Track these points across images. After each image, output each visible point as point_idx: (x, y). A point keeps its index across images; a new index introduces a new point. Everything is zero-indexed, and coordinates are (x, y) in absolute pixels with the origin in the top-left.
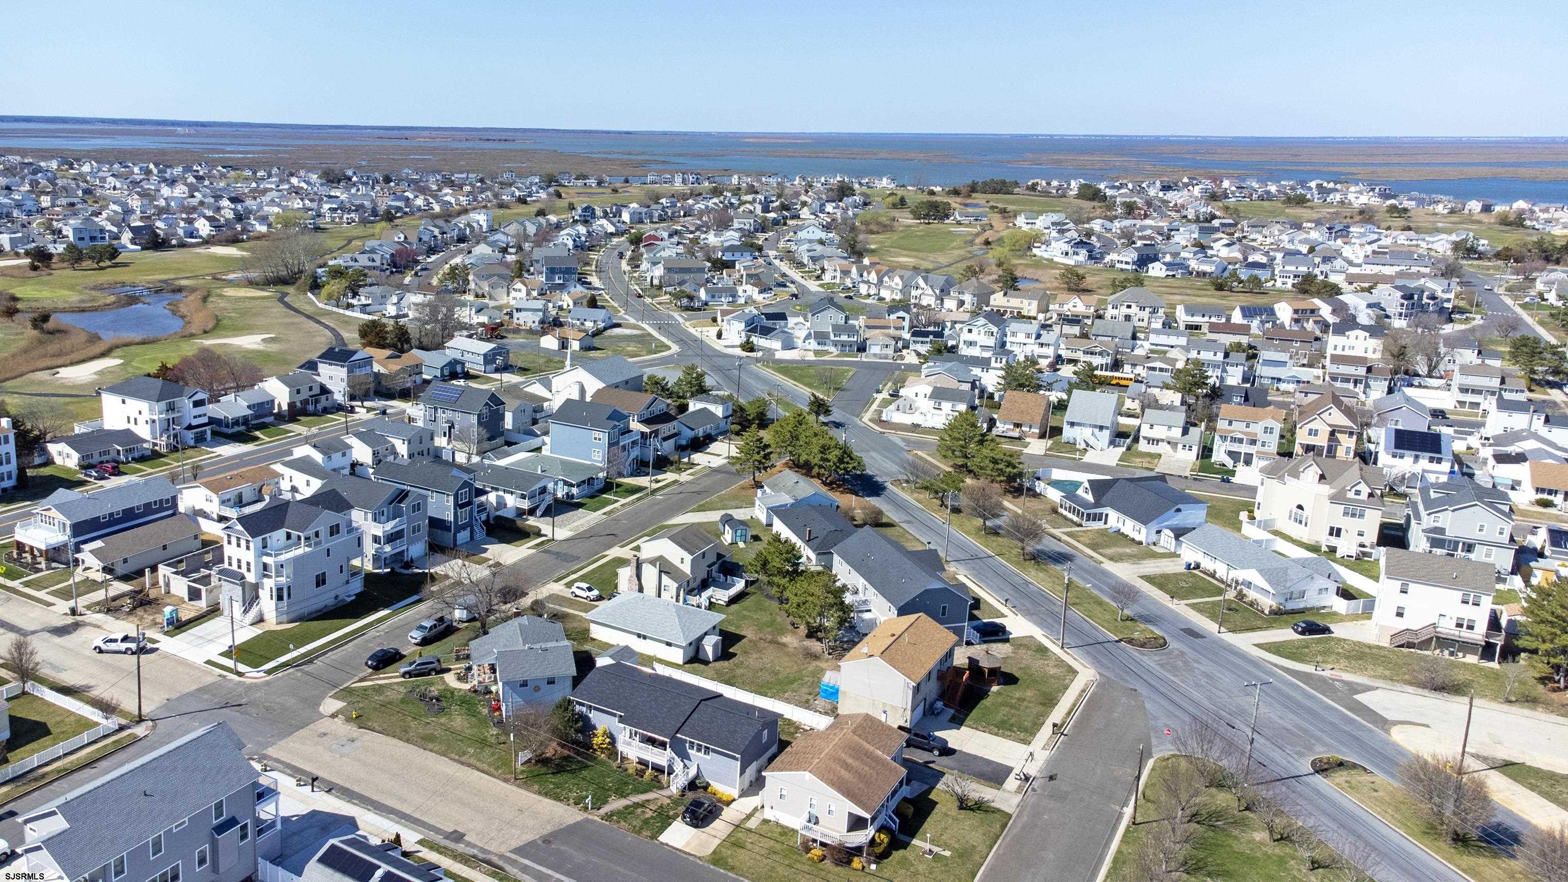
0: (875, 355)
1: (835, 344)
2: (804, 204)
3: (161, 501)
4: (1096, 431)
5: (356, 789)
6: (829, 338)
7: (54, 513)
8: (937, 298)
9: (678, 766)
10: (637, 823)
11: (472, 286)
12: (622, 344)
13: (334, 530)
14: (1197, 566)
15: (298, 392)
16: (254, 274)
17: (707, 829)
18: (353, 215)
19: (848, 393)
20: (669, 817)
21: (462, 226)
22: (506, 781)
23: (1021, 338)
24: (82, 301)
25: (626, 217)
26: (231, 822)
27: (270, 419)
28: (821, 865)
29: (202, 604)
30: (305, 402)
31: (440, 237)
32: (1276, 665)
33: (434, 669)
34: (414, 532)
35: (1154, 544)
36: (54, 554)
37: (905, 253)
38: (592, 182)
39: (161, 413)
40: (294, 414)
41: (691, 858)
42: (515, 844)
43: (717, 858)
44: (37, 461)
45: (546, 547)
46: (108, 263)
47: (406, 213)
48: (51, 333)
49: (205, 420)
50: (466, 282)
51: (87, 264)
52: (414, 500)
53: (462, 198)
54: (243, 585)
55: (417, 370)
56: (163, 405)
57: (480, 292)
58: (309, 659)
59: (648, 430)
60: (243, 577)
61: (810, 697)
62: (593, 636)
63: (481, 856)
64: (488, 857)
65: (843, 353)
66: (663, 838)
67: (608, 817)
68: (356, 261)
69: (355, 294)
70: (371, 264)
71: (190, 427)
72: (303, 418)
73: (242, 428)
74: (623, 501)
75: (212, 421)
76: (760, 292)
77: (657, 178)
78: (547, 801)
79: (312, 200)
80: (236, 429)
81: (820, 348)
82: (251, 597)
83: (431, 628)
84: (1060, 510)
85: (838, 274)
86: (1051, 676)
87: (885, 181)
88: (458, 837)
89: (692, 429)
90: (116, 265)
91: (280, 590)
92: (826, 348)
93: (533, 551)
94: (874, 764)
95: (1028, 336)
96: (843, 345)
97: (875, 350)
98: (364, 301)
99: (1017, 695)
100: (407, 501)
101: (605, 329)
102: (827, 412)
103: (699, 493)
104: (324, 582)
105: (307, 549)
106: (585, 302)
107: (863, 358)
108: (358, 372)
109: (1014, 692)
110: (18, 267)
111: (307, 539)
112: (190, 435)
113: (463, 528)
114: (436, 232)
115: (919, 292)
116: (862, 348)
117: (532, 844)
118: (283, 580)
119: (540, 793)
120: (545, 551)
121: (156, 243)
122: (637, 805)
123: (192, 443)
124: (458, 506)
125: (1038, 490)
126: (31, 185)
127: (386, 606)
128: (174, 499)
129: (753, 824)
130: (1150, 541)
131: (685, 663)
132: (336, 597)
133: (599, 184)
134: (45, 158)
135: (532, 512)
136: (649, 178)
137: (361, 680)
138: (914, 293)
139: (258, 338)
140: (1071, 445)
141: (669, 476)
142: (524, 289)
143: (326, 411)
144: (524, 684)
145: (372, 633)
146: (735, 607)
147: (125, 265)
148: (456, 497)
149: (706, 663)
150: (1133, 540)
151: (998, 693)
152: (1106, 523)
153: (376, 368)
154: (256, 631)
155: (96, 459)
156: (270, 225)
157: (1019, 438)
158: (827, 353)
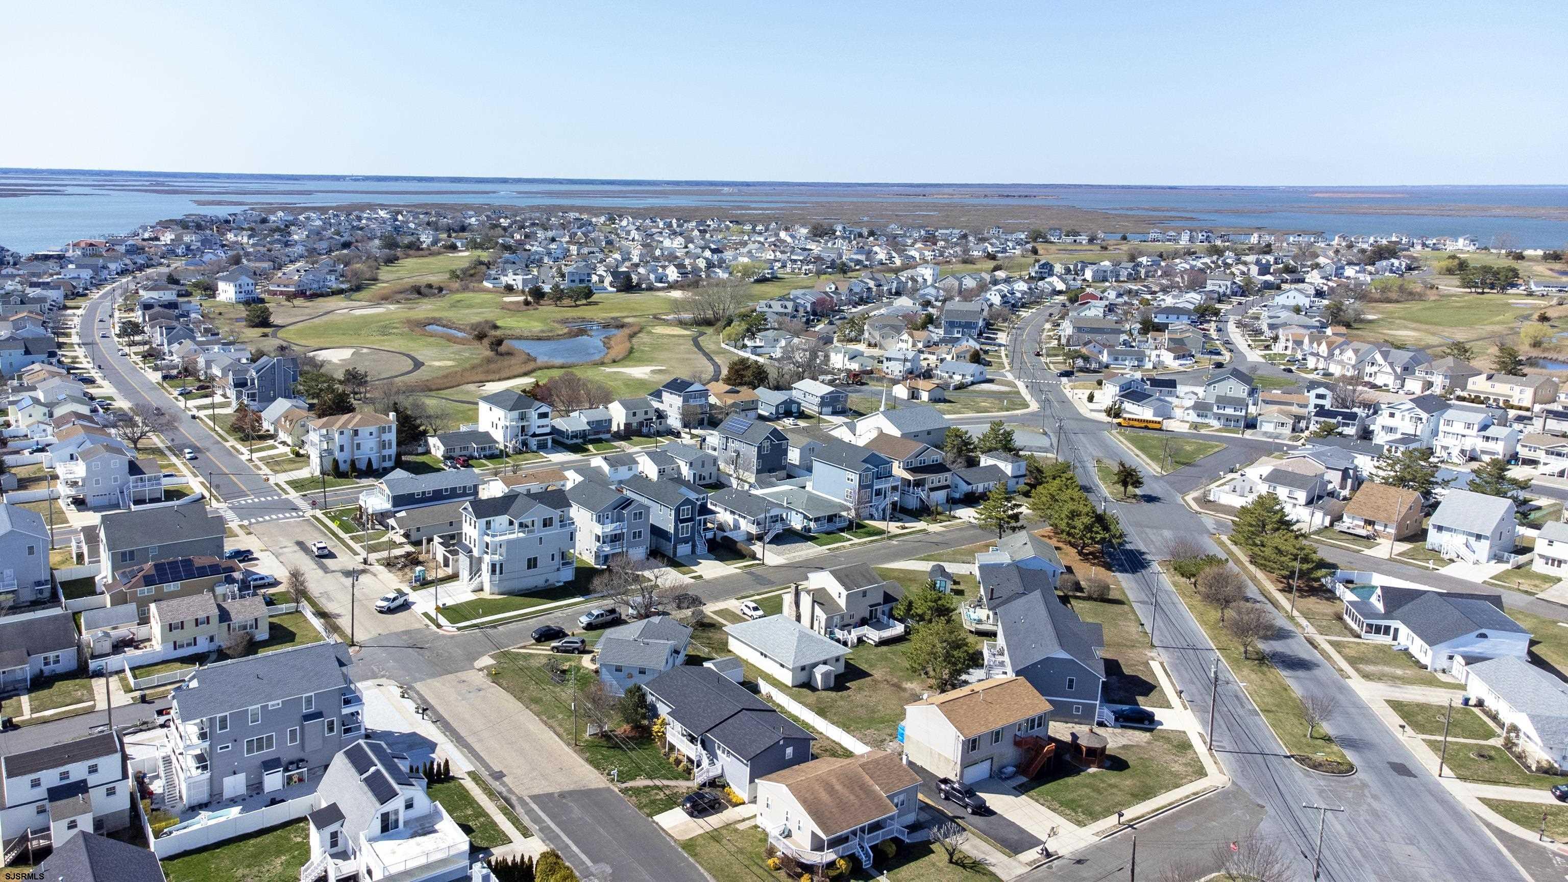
0: (1265, 433)
1: (1219, 417)
2: (1317, 266)
3: (465, 487)
4: (1472, 540)
5: (455, 725)
6: (1211, 410)
7: (384, 486)
8: (1397, 377)
9: (705, 762)
10: (644, 801)
11: (866, 335)
12: (978, 400)
13: (547, 523)
14: (1480, 704)
15: (634, 414)
16: (687, 316)
17: (700, 821)
18: (811, 267)
19: (1197, 469)
20: (675, 803)
21: (904, 279)
22: (569, 744)
23: (1458, 427)
24: (543, 331)
25: (1088, 274)
26: (318, 715)
27: (608, 436)
28: (775, 873)
29: (449, 571)
30: (641, 424)
31: (875, 289)
32: (1488, 825)
33: (577, 649)
34: (634, 537)
35: (1444, 671)
36: (381, 518)
37: (1414, 325)
38: (1084, 239)
39: (512, 421)
40: (629, 433)
41: (668, 838)
42: (536, 791)
43: (690, 845)
44: (420, 450)
45: (753, 569)
46: (584, 302)
47: (866, 266)
48: (501, 355)
49: (548, 430)
50: (862, 332)
51: (566, 302)
52: (635, 509)
53: (927, 253)
54: (471, 557)
55: (753, 406)
56: (515, 414)
57: (873, 342)
58: (494, 625)
59: (911, 478)
60: (471, 551)
61: (888, 738)
62: (730, 648)
63: (505, 794)
64: (509, 796)
65: (1226, 428)
66: (657, 818)
67: (625, 791)
68: (770, 307)
69: (753, 337)
70: (782, 310)
71: (534, 435)
72: (635, 438)
73: (580, 441)
74: (856, 541)
75: (555, 431)
76: (1175, 358)
77: (1160, 236)
78: (588, 767)
79: (783, 252)
80: (575, 441)
81: (1199, 420)
82: (475, 569)
83: (598, 616)
84: (1346, 617)
85: (1290, 344)
86: (1171, 773)
87: (1461, 243)
88: (499, 776)
89: (969, 484)
90: (589, 304)
91: (494, 566)
92: (1207, 421)
93: (739, 571)
94: (863, 796)
95: (1469, 426)
96: (1228, 419)
97: (1268, 427)
98: (758, 343)
99: (1113, 781)
100: (630, 508)
101: (973, 383)
102: (1137, 483)
103: (937, 544)
104: (535, 566)
105: (521, 535)
106: (968, 356)
107: (1249, 435)
108: (692, 402)
109: (1113, 777)
110: (518, 302)
111: (521, 525)
112: (533, 442)
113: (686, 540)
114: (872, 284)
115: (1375, 369)
116: (1251, 424)
117: (550, 796)
118: (496, 558)
119: (587, 760)
120: (751, 573)
121: (626, 285)
122: (657, 787)
123: (535, 448)
124: (678, 520)
125: (1338, 594)
126: (570, 237)
127: (583, 595)
128: (476, 487)
129: (741, 827)
130: (1439, 667)
131: (794, 686)
132: (547, 581)
133: (1091, 240)
134: (596, 216)
135: (760, 538)
136: (1152, 236)
137: (524, 647)
138: (1369, 369)
139: (648, 369)
140: (1435, 553)
141: (921, 525)
142: (911, 340)
143: (659, 434)
144: (619, 669)
145: (558, 614)
146: (884, 649)
147: (596, 303)
148: (677, 511)
149: (814, 689)
150: (1418, 662)
151: (1094, 775)
152: (1395, 638)
153: (712, 400)
154: (473, 597)
155: (457, 453)
156: (731, 273)
157: (1368, 538)
158: (1208, 426)
